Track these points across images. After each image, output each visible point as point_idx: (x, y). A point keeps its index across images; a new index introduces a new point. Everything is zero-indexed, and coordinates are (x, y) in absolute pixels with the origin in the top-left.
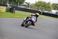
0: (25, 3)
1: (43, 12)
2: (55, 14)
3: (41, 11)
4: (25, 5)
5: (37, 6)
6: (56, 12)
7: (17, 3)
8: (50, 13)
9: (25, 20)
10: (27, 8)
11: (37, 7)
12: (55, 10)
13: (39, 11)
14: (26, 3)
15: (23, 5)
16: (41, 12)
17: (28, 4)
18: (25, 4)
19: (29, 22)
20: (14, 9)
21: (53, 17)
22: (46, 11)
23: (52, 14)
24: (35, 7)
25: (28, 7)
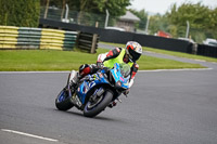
0: (128, 13)
1: (199, 46)
3: (191, 41)
4: (130, 22)
5: (175, 24)
10: (139, 32)
11: (173, 27)
13: (186, 39)
14: (132, 12)
16: (192, 44)
18: (129, 16)
20: (95, 37)
24: (166, 26)
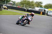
2: (39, 11)
4: (11, 4)
6: (39, 9)
7: (4, 1)
8: (34, 10)
9: (20, 19)
11: (22, 5)
12: (38, 7)
15: (9, 3)
17: (14, 2)
18: (11, 2)
19: (26, 21)
21: (36, 13)
22: (30, 9)
23: (36, 11)
25: (14, 5)
